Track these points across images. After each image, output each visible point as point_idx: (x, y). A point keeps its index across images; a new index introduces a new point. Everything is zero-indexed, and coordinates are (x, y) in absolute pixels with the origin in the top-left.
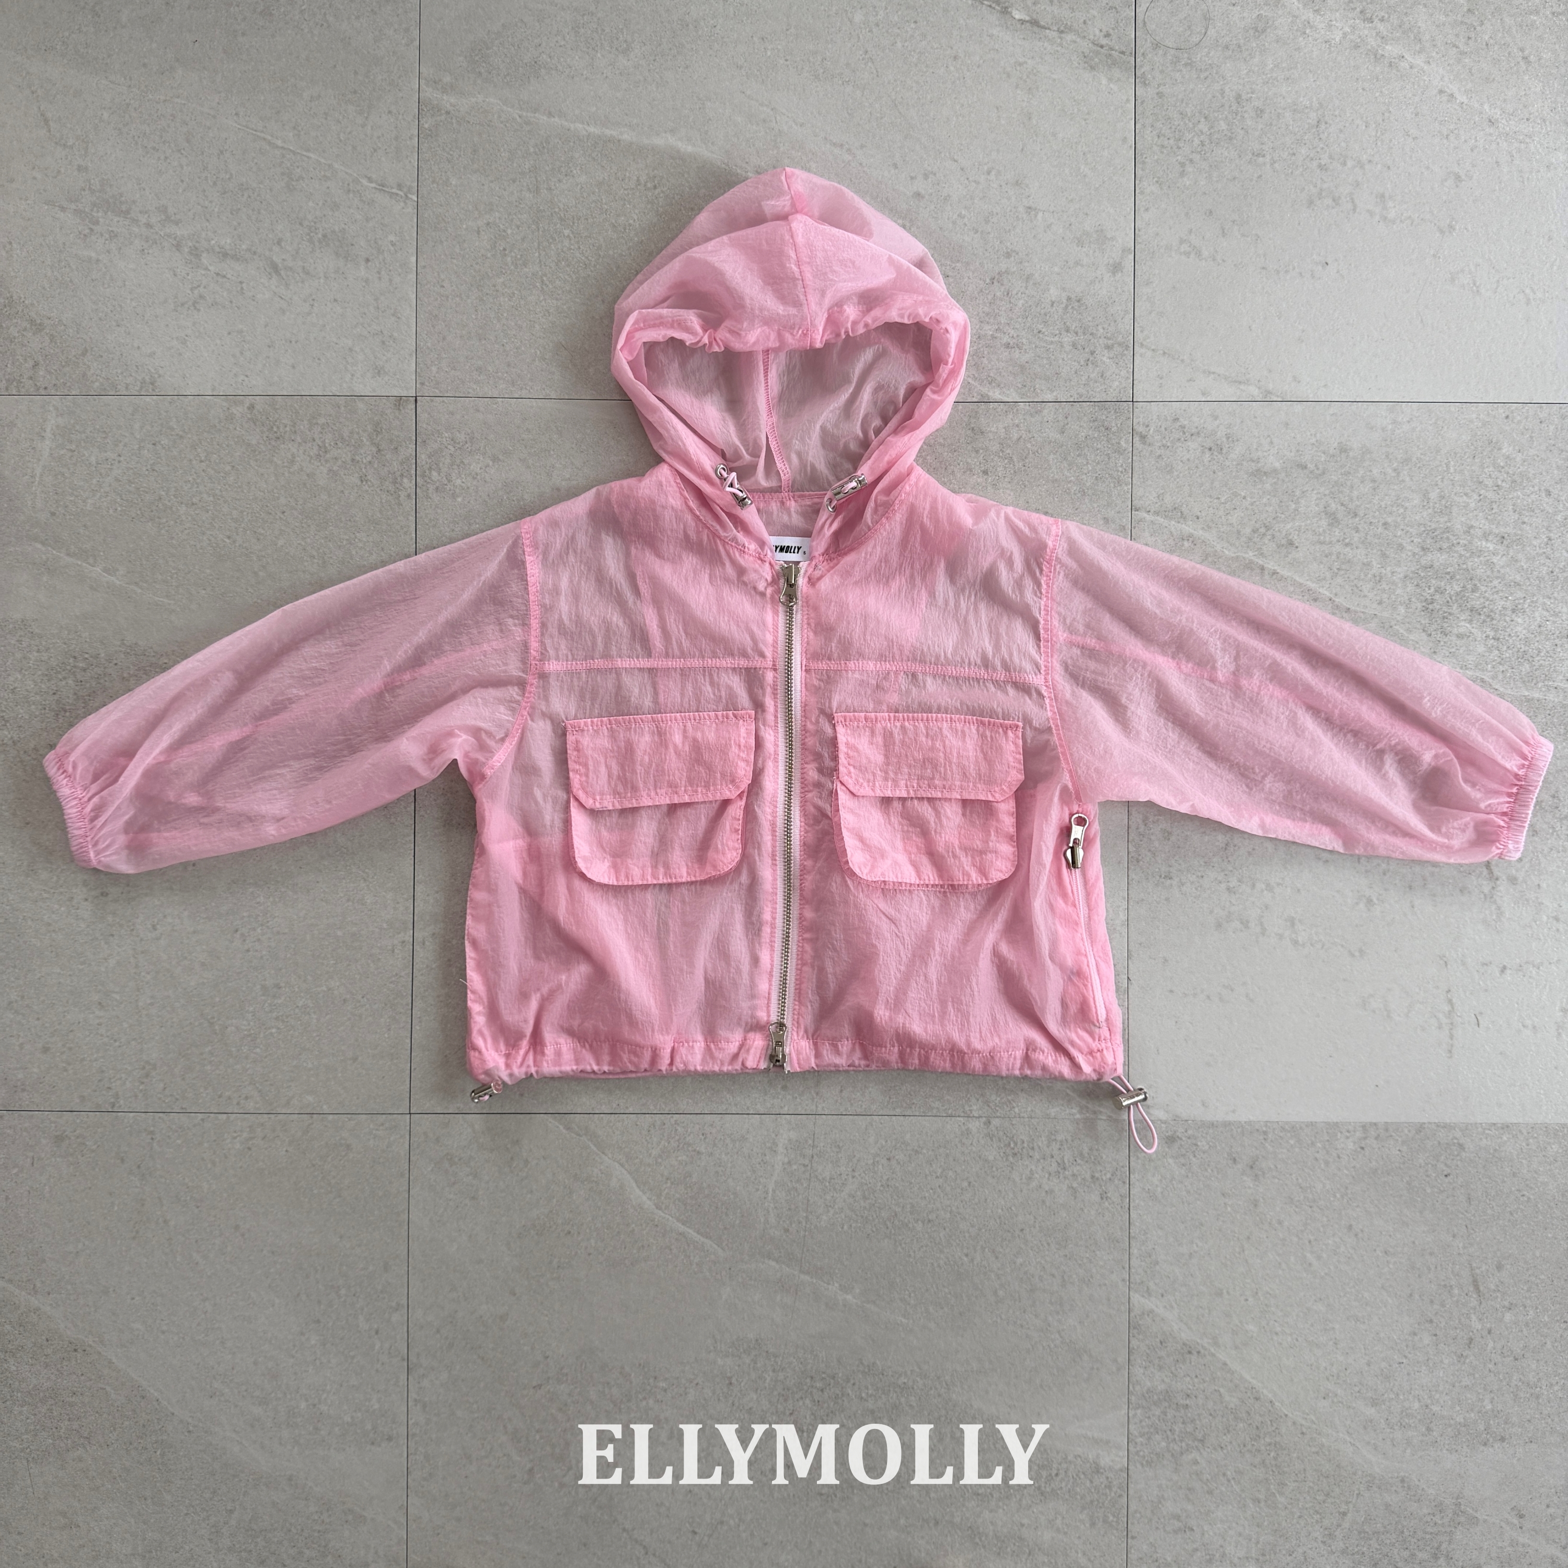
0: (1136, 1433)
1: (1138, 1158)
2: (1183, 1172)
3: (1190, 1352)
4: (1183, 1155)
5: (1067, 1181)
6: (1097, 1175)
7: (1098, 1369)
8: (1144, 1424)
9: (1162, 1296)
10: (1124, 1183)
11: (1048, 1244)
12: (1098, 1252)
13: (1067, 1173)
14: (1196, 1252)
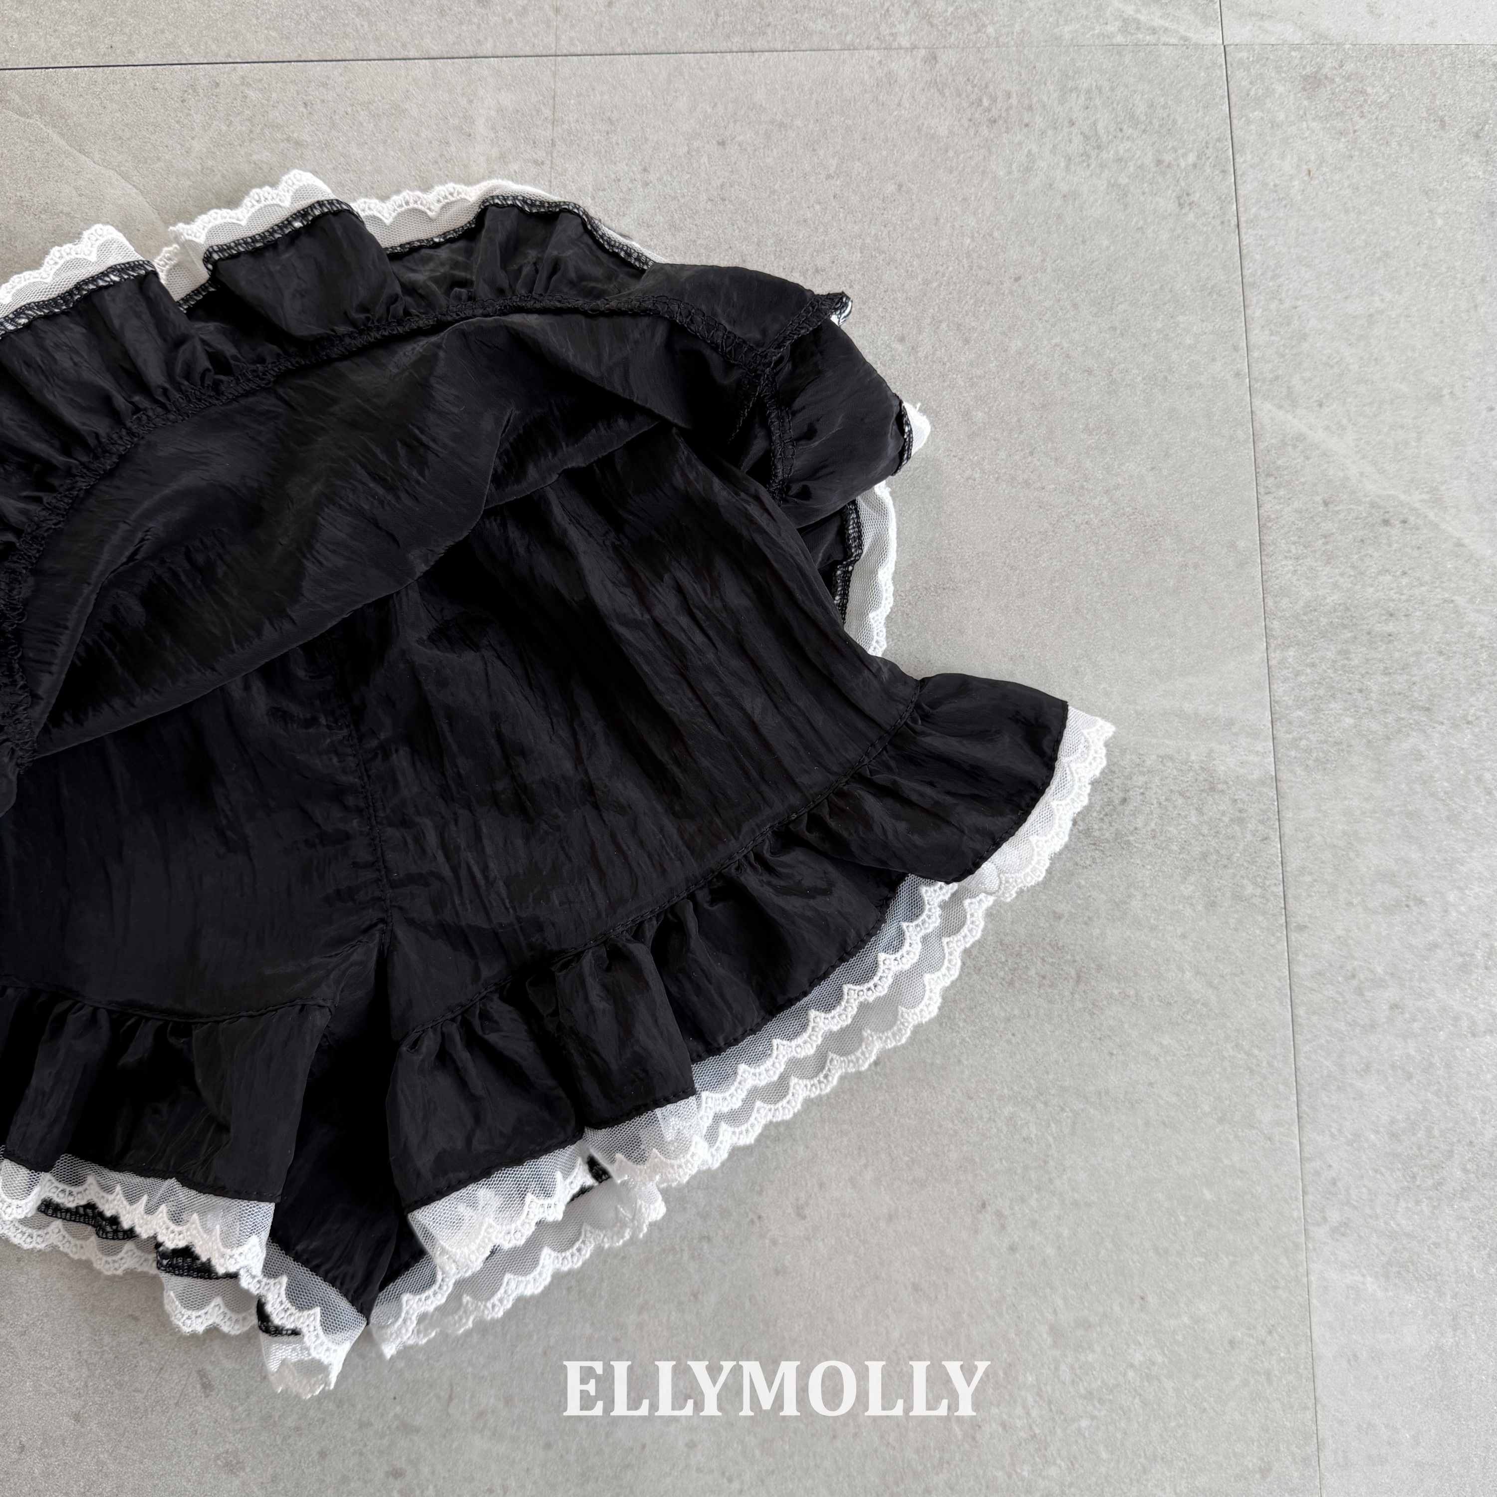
0: (1288, 700)
1: (1249, 122)
2: (1341, 145)
3: (1386, 522)
4: (1340, 114)
5: (1106, 174)
6: (1168, 158)
7: (1196, 566)
8: (1302, 679)
9: (1321, 405)
10: (1224, 172)
11: (1075, 306)
12: (1181, 318)
13: (1104, 155)
14: (1382, 312)
